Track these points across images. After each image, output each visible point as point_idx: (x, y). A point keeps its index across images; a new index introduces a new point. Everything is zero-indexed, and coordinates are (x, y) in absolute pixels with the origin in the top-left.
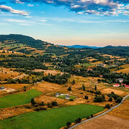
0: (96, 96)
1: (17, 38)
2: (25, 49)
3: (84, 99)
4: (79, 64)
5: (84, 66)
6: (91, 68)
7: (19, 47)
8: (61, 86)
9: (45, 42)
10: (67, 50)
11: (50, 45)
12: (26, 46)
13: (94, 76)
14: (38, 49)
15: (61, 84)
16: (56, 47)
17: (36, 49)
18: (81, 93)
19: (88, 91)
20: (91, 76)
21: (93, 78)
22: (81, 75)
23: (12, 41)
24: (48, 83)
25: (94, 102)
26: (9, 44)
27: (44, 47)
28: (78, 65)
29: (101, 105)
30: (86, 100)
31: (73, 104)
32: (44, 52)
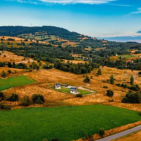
0: (130, 92)
1: (50, 30)
2: (55, 41)
3: (105, 95)
4: (117, 55)
5: (122, 57)
6: (132, 60)
7: (49, 39)
8: (76, 76)
9: (82, 35)
10: (105, 43)
11: (86, 38)
12: (57, 38)
13: (135, 69)
14: (71, 41)
15: (77, 74)
16: (93, 40)
17: (68, 41)
18: (104, 87)
19: (118, 85)
20: (130, 68)
21: (132, 71)
22: (115, 67)
23: (44, 33)
24: (60, 71)
25: (123, 102)
26: (39, 36)
27: (79, 40)
28: (114, 57)
29: (135, 109)
30: (108, 98)
31: (79, 103)
32: (78, 44)
